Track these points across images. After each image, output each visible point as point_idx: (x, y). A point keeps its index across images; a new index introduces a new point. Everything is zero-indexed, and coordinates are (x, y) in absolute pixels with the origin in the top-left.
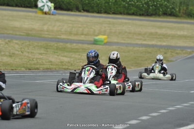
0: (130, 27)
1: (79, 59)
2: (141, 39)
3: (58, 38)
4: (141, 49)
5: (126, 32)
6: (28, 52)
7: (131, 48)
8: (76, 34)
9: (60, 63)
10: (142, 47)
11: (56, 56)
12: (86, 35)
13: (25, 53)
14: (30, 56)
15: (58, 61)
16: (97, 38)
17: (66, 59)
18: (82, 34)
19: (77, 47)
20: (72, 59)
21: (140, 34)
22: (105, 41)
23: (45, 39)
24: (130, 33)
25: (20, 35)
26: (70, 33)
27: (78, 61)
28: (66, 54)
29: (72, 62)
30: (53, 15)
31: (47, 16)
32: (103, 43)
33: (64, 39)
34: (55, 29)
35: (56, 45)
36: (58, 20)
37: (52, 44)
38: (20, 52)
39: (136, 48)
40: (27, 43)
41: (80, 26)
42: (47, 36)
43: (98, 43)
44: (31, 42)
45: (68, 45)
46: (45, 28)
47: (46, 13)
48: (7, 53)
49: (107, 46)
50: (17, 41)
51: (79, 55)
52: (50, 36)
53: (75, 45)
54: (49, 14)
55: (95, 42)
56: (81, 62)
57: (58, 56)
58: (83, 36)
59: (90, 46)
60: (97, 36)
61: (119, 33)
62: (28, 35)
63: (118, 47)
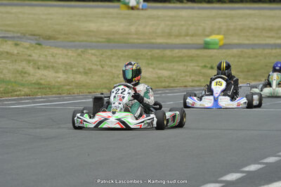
0: (256, 19)
1: (184, 72)
2: (272, 37)
3: (153, 43)
4: (274, 51)
5: (250, 28)
6: (111, 66)
7: (259, 51)
8: (178, 36)
9: (157, 80)
10: (276, 49)
11: (151, 70)
12: (192, 36)
13: (106, 68)
14: (114, 71)
15: (155, 76)
16: (208, 39)
17: (166, 73)
18: (187, 35)
19: (181, 54)
20: (174, 73)
21: (271, 30)
22: (221, 43)
23: (133, 46)
24: (256, 29)
25: (98, 42)
26: (170, 35)
27: (183, 74)
28: (165, 65)
29: (174, 77)
30: (142, 9)
31: (135, 12)
32: (217, 47)
33: (161, 44)
34: (148, 29)
35: (149, 53)
36: (150, 17)
37: (144, 51)
38: (99, 67)
39: (267, 51)
40: (109, 53)
41: (183, 23)
42: (136, 41)
43: (211, 46)
44: (114, 51)
45: (168, 52)
46: (133, 29)
47: (132, 8)
48: (81, 70)
49: (224, 51)
50: (93, 51)
51: (185, 65)
52: (140, 41)
53: (177, 51)
54: (138, 9)
55: (206, 46)
56: (186, 76)
57: (154, 68)
58: (188, 38)
59: (198, 52)
60: (208, 36)
61: (241, 30)
62: (109, 41)
63: (240, 50)
